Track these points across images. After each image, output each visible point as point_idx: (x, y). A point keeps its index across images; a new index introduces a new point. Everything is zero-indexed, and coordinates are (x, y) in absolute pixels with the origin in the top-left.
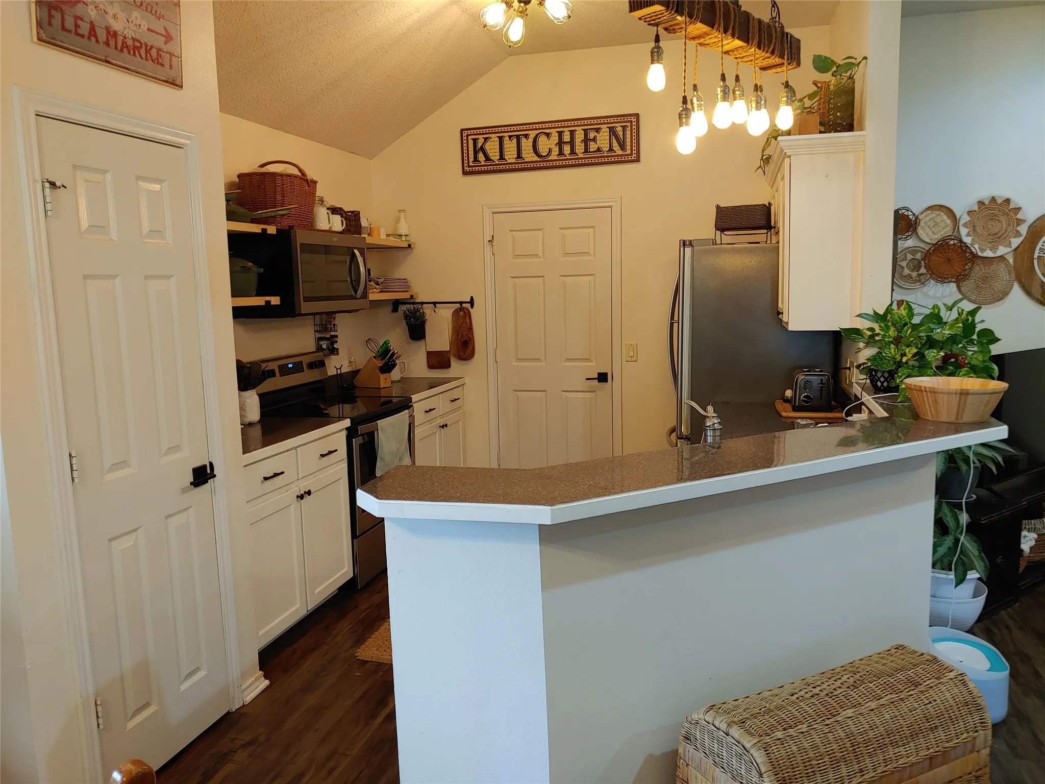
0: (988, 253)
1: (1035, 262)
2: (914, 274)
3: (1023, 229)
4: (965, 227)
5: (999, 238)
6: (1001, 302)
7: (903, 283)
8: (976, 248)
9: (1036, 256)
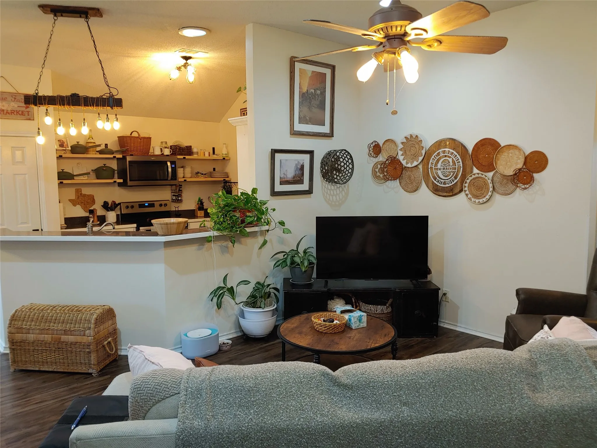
0: (409, 165)
1: (429, 169)
2: (381, 176)
3: (423, 152)
4: (401, 151)
5: (415, 157)
6: (416, 192)
7: (377, 180)
8: (404, 163)
9: (429, 167)
